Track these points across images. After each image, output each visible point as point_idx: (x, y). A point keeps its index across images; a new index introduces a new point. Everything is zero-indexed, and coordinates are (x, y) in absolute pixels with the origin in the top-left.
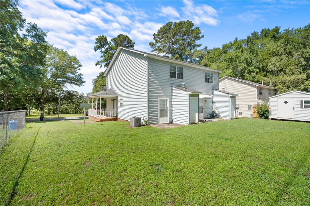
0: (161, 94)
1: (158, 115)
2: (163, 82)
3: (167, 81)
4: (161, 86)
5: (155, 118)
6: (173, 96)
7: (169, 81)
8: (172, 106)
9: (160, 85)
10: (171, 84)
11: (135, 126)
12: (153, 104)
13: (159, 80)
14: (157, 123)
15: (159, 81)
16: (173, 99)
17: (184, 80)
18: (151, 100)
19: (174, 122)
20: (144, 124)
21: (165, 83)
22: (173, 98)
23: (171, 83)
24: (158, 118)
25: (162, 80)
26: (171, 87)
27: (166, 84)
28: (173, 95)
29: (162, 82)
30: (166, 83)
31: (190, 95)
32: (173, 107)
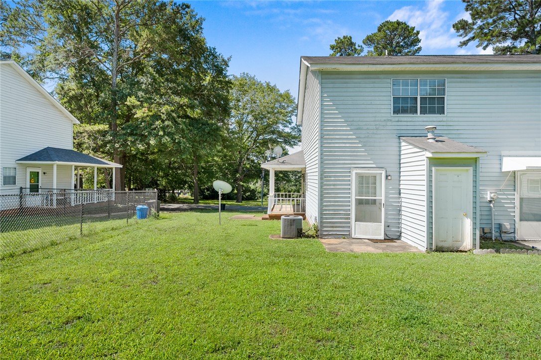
0: (361, 160)
1: (349, 214)
2: (368, 129)
3: (384, 123)
4: (361, 140)
5: (341, 223)
6: (402, 165)
7: (389, 123)
8: (400, 194)
9: (357, 138)
10: (396, 132)
11: (286, 237)
12: (334, 185)
13: (354, 123)
14: (348, 236)
15: (356, 127)
16: (402, 174)
17: (449, 115)
18: (330, 177)
19: (402, 239)
20: (310, 233)
21: (375, 131)
22: (402, 169)
23: (399, 128)
24: (349, 223)
25: (364, 123)
26: (397, 140)
27: (379, 132)
28: (402, 161)
29: (365, 127)
30: (377, 129)
31: (435, 162)
32: (402, 195)
